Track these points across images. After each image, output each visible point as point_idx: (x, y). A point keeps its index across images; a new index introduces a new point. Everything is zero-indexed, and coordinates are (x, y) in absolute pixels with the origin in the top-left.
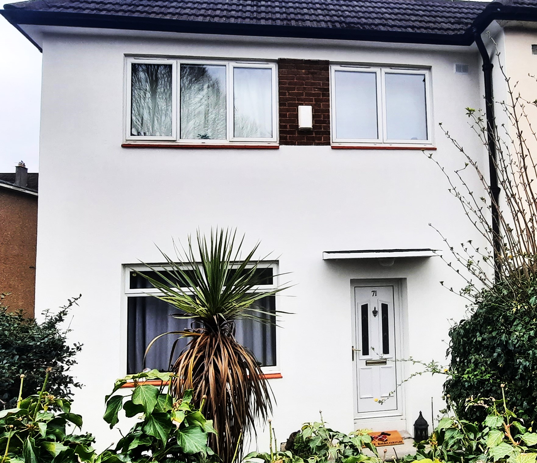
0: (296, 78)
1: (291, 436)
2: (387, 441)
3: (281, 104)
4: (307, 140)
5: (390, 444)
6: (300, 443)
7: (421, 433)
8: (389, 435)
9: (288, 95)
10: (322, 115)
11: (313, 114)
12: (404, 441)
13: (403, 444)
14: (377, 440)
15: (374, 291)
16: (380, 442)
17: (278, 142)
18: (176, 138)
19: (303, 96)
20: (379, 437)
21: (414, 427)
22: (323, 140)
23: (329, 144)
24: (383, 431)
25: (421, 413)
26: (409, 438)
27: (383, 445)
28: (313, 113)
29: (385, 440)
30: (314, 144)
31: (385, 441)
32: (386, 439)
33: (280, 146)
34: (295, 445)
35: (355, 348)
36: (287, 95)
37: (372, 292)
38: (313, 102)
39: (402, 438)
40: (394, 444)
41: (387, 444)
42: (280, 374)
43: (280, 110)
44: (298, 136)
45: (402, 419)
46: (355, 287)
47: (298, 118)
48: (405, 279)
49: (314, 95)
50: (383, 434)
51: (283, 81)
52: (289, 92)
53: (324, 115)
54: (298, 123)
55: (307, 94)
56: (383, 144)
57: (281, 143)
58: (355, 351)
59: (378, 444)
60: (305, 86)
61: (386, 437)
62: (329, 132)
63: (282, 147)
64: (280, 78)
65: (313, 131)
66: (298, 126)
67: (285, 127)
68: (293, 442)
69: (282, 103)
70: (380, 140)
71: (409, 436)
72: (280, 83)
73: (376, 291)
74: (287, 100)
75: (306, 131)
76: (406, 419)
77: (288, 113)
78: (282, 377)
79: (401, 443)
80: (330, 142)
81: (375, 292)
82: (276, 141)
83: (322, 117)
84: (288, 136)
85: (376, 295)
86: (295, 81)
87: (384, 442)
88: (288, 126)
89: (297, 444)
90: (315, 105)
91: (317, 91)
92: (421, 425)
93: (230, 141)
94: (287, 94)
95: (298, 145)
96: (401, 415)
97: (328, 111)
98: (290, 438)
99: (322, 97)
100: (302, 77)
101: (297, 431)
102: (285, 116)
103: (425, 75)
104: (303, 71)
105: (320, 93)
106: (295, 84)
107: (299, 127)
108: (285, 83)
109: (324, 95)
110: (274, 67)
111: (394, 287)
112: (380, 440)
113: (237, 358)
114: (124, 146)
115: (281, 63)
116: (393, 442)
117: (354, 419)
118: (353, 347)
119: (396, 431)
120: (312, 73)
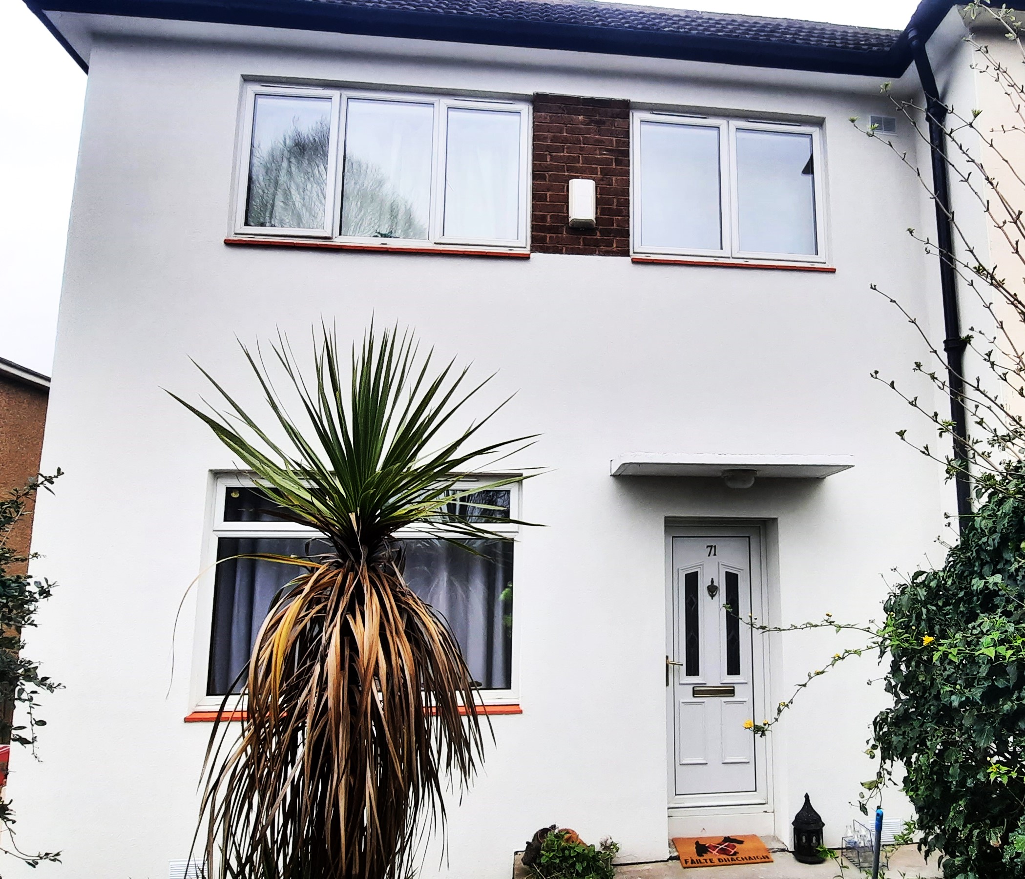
0: (566, 129)
1: (536, 835)
2: (738, 855)
3: (535, 177)
4: (585, 245)
5: (743, 862)
6: (554, 851)
7: (809, 840)
8: (741, 842)
9: (551, 160)
10: (615, 200)
11: (596, 197)
12: (773, 856)
13: (772, 862)
14: (714, 852)
15: (711, 547)
16: (723, 857)
17: (529, 248)
18: (332, 234)
19: (579, 163)
20: (721, 847)
21: (793, 827)
22: (615, 246)
23: (626, 253)
24: (726, 835)
25: (807, 797)
26: (783, 850)
27: (728, 863)
28: (596, 194)
29: (733, 852)
30: (597, 252)
31: (732, 855)
32: (735, 850)
33: (533, 255)
34: (543, 855)
35: (671, 660)
36: (548, 160)
37: (708, 547)
38: (597, 175)
39: (768, 850)
40: (752, 861)
41: (737, 862)
42: (518, 705)
43: (535, 189)
44: (566, 237)
45: (766, 812)
46: (673, 537)
47: (568, 203)
48: (775, 520)
49: (599, 162)
50: (727, 839)
51: (541, 133)
52: (551, 156)
53: (618, 200)
54: (568, 212)
55: (586, 161)
56: (731, 259)
57: (534, 249)
58: (671, 666)
59: (719, 860)
60: (582, 146)
61: (735, 847)
62: (628, 231)
63: (536, 256)
64: (536, 128)
65: (596, 229)
66: (567, 217)
67: (543, 218)
68: (538, 849)
69: (538, 174)
70: (726, 252)
71: (783, 847)
72: (535, 138)
73: (715, 547)
74: (548, 169)
75: (582, 228)
76: (773, 812)
77: (548, 194)
78: (521, 712)
79: (766, 859)
80: (629, 250)
81: (713, 549)
82: (524, 246)
83: (615, 204)
84: (548, 235)
85: (715, 555)
86: (565, 134)
87: (730, 858)
88: (549, 216)
89: (547, 852)
90: (600, 180)
91: (605, 154)
92: (808, 823)
93: (435, 243)
94: (548, 158)
95: (566, 254)
96: (764, 802)
97: (627, 193)
98: (533, 840)
99: (615, 166)
100: (578, 128)
101: (548, 827)
102: (542, 198)
103: (811, 135)
104: (581, 118)
105: (612, 159)
106: (565, 140)
107: (570, 220)
108: (545, 139)
109: (618, 162)
110: (526, 110)
111: (751, 537)
112: (723, 851)
113: (405, 620)
114: (230, 244)
115: (539, 102)
116: (750, 858)
117: (668, 808)
118: (667, 657)
119: (754, 836)
120: (599, 123)
